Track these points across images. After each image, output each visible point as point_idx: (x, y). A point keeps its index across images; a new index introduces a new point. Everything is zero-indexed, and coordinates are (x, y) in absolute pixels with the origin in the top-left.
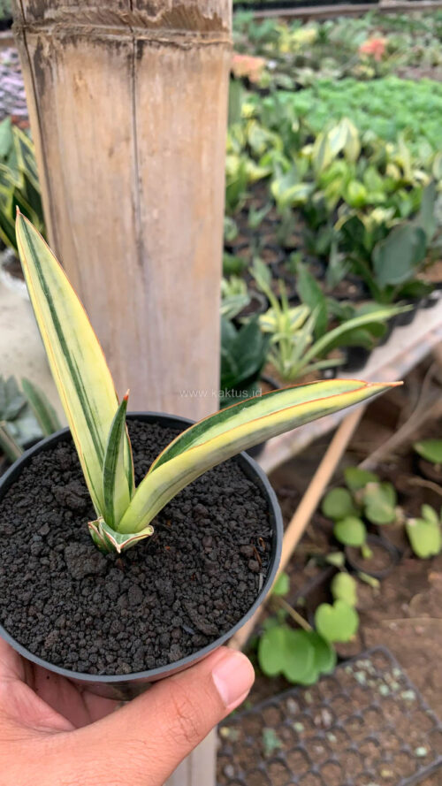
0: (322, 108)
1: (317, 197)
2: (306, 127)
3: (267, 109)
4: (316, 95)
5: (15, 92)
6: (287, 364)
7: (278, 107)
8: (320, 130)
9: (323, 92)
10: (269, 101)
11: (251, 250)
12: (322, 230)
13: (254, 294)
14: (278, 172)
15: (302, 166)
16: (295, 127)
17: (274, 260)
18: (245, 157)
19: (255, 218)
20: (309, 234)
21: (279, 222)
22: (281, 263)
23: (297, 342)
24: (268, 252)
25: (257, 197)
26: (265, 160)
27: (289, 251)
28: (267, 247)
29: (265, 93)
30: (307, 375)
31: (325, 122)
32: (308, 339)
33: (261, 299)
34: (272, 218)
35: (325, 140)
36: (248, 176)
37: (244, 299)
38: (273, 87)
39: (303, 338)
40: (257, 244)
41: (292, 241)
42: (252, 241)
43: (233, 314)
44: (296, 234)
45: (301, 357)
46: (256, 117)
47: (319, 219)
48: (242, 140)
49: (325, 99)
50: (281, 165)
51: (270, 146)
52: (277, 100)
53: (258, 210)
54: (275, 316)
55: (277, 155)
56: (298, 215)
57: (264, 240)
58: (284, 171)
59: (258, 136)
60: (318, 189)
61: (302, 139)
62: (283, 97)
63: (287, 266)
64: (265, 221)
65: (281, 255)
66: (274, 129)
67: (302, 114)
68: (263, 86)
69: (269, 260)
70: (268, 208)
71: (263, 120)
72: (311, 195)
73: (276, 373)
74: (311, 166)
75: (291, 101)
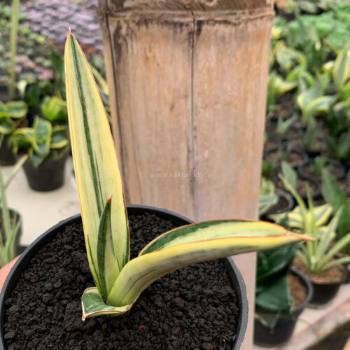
0: (341, 29)
1: (338, 107)
2: (328, 46)
3: (292, 31)
4: (335, 18)
5: (85, 25)
6: (314, 260)
7: (303, 29)
8: (340, 48)
9: (342, 14)
10: (294, 25)
11: (279, 154)
12: (343, 136)
13: (282, 193)
14: (303, 86)
15: (324, 80)
16: (318, 46)
17: (300, 163)
18: (274, 74)
19: (283, 127)
20: (332, 140)
21: (305, 129)
22: (307, 165)
23: (323, 237)
24: (294, 156)
25: (285, 108)
26: (291, 76)
27: (313, 155)
28: (293, 151)
29: (290, 17)
30: (332, 268)
31: (344, 41)
32: (333, 235)
33: (288, 197)
34: (298, 125)
35: (345, 57)
36: (277, 89)
37: (273, 200)
38: (297, 11)
39: (328, 234)
40: (285, 149)
41: (316, 146)
42: (281, 146)
43: (264, 211)
44: (320, 140)
45: (327, 252)
46: (283, 38)
47: (340, 127)
48: (271, 60)
49: (344, 20)
50: (304, 79)
51: (296, 63)
52: (301, 25)
53: (285, 119)
54: (301, 213)
55: (301, 71)
56: (321, 123)
57: (290, 146)
58: (308, 86)
59: (285, 55)
60: (339, 101)
61: (324, 56)
62: (307, 20)
63: (312, 168)
64: (292, 129)
65: (306, 159)
66: (300, 48)
67: (323, 36)
68: (289, 11)
69: (295, 163)
70: (294, 117)
71: (289, 41)
72: (332, 106)
73: (302, 266)
74: (332, 81)
75: (313, 23)
